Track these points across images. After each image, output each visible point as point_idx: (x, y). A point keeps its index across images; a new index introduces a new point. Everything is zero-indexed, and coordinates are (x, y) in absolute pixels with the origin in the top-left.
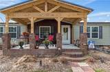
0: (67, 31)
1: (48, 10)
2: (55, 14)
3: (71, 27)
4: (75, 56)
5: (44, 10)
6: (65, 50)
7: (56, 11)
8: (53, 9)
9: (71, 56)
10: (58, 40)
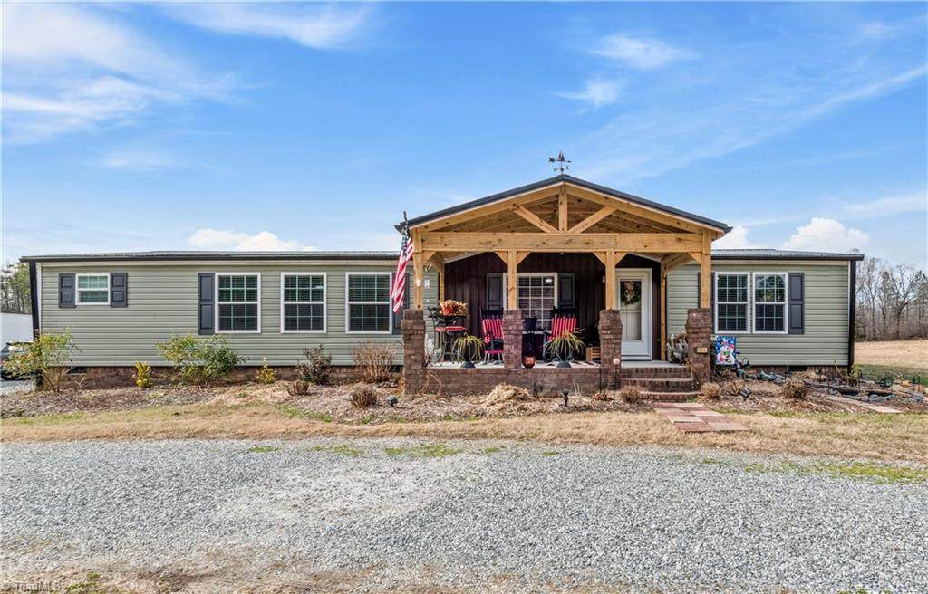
0: (637, 298)
1: (571, 224)
2: (597, 238)
3: (657, 280)
4: (677, 387)
5: (553, 221)
6: (629, 373)
7: (601, 227)
8: (590, 221)
9: (654, 387)
10: (604, 335)
